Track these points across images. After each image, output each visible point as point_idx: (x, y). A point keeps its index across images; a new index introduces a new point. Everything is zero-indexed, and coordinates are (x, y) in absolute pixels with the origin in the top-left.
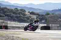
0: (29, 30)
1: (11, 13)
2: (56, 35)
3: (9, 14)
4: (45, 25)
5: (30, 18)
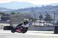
2: (14, 36)
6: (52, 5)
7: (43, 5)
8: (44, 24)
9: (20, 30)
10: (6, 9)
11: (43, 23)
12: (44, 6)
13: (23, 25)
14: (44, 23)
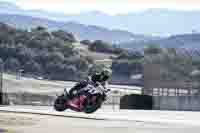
0: (72, 108)
1: (20, 45)
3: (13, 47)
5: (91, 66)
10: (132, 35)
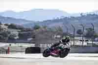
4: (33, 45)
6: (96, 13)
7: (81, 14)
8: (88, 43)
9: (57, 53)
11: (86, 41)
12: (83, 15)
13: (61, 44)
14: (88, 41)
